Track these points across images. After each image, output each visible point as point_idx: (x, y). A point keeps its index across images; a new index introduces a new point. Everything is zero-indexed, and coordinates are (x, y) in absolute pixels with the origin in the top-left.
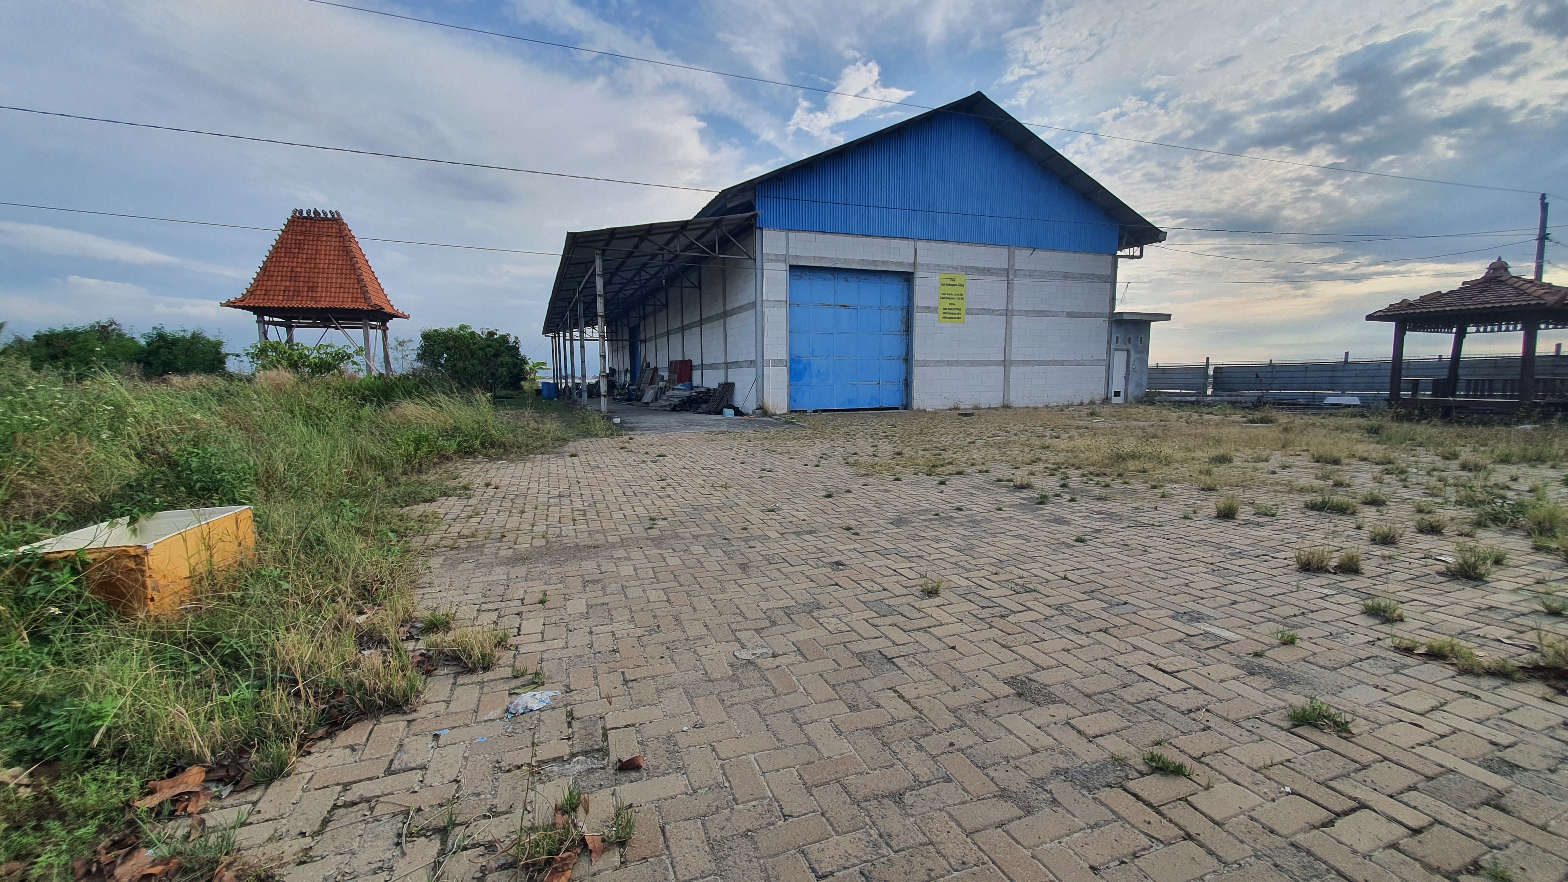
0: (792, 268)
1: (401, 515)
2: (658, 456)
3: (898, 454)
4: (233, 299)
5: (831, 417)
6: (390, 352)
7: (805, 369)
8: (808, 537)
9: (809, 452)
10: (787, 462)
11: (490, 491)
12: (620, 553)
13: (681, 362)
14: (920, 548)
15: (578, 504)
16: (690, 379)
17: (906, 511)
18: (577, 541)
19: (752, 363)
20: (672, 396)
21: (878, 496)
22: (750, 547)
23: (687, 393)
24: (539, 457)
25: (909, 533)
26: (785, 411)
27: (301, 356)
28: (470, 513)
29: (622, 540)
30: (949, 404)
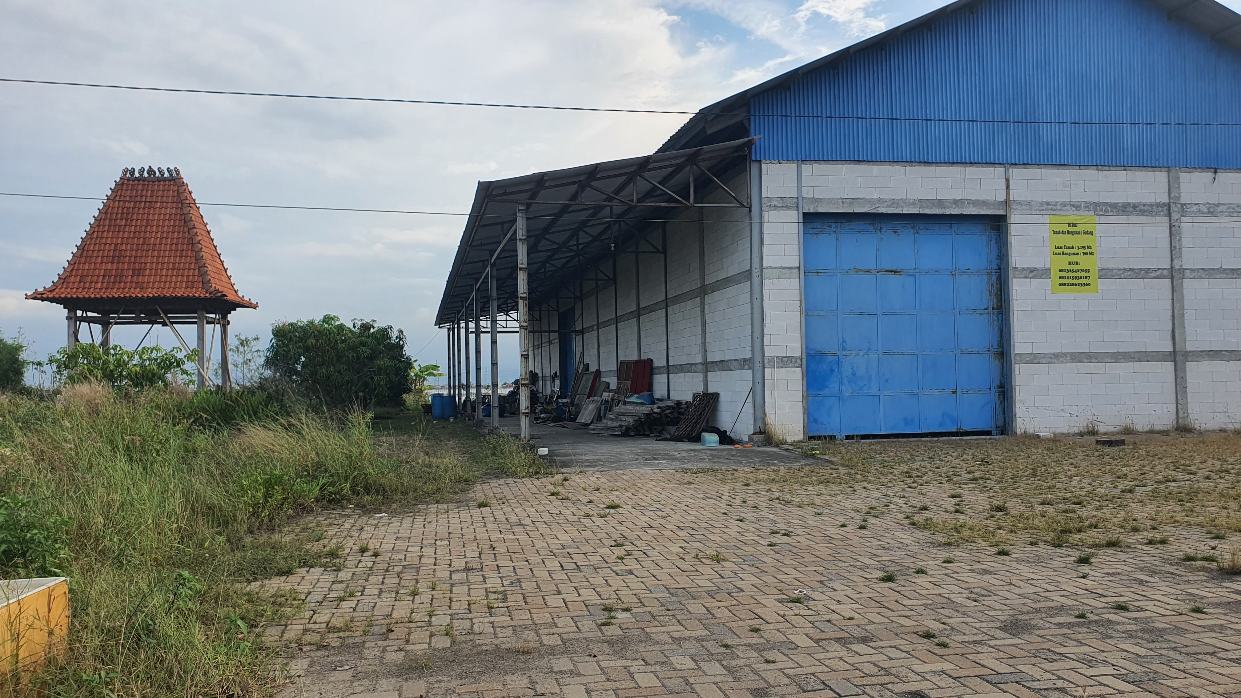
0: (809, 218)
1: (248, 594)
2: (608, 507)
3: (999, 509)
4: (41, 289)
5: (878, 447)
6: (229, 354)
7: (832, 371)
8: (860, 648)
9: (847, 504)
10: (812, 521)
11: (367, 561)
12: (563, 664)
13: (636, 362)
14: (1060, 673)
15: (494, 582)
16: (650, 388)
17: (1025, 609)
18: (497, 642)
19: (746, 363)
20: (623, 414)
21: (974, 580)
22: (767, 662)
23: (646, 409)
24: (433, 508)
25: (1035, 646)
26: (800, 437)
27: (120, 363)
28: (342, 594)
29: (564, 642)
30: (1079, 425)
